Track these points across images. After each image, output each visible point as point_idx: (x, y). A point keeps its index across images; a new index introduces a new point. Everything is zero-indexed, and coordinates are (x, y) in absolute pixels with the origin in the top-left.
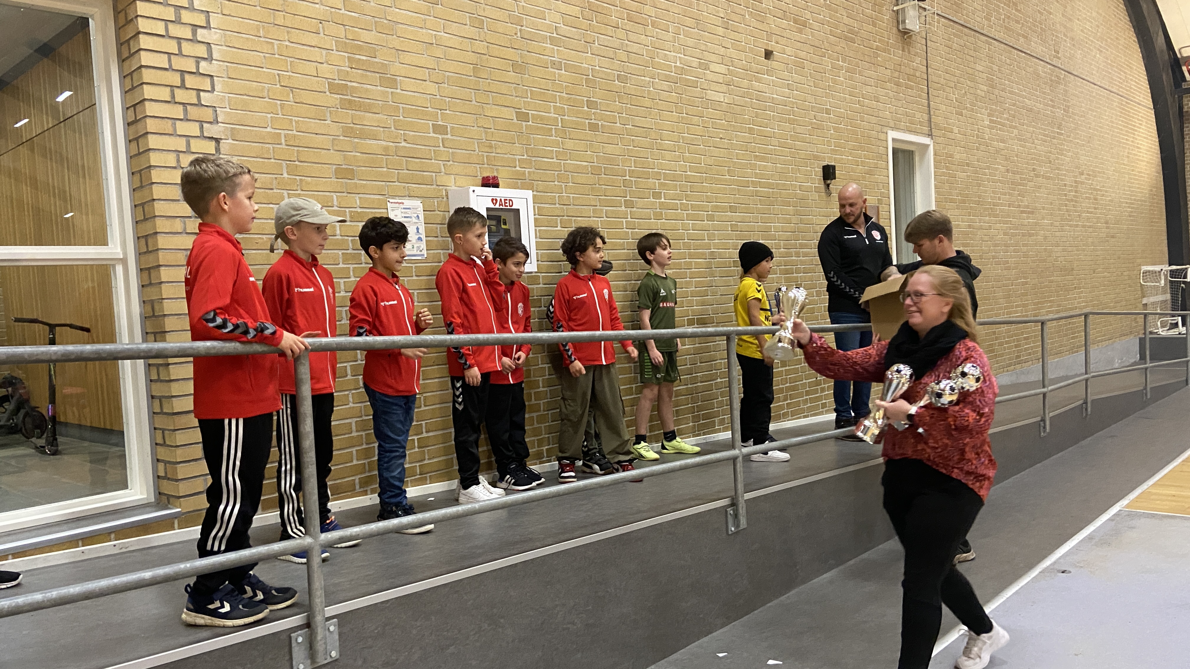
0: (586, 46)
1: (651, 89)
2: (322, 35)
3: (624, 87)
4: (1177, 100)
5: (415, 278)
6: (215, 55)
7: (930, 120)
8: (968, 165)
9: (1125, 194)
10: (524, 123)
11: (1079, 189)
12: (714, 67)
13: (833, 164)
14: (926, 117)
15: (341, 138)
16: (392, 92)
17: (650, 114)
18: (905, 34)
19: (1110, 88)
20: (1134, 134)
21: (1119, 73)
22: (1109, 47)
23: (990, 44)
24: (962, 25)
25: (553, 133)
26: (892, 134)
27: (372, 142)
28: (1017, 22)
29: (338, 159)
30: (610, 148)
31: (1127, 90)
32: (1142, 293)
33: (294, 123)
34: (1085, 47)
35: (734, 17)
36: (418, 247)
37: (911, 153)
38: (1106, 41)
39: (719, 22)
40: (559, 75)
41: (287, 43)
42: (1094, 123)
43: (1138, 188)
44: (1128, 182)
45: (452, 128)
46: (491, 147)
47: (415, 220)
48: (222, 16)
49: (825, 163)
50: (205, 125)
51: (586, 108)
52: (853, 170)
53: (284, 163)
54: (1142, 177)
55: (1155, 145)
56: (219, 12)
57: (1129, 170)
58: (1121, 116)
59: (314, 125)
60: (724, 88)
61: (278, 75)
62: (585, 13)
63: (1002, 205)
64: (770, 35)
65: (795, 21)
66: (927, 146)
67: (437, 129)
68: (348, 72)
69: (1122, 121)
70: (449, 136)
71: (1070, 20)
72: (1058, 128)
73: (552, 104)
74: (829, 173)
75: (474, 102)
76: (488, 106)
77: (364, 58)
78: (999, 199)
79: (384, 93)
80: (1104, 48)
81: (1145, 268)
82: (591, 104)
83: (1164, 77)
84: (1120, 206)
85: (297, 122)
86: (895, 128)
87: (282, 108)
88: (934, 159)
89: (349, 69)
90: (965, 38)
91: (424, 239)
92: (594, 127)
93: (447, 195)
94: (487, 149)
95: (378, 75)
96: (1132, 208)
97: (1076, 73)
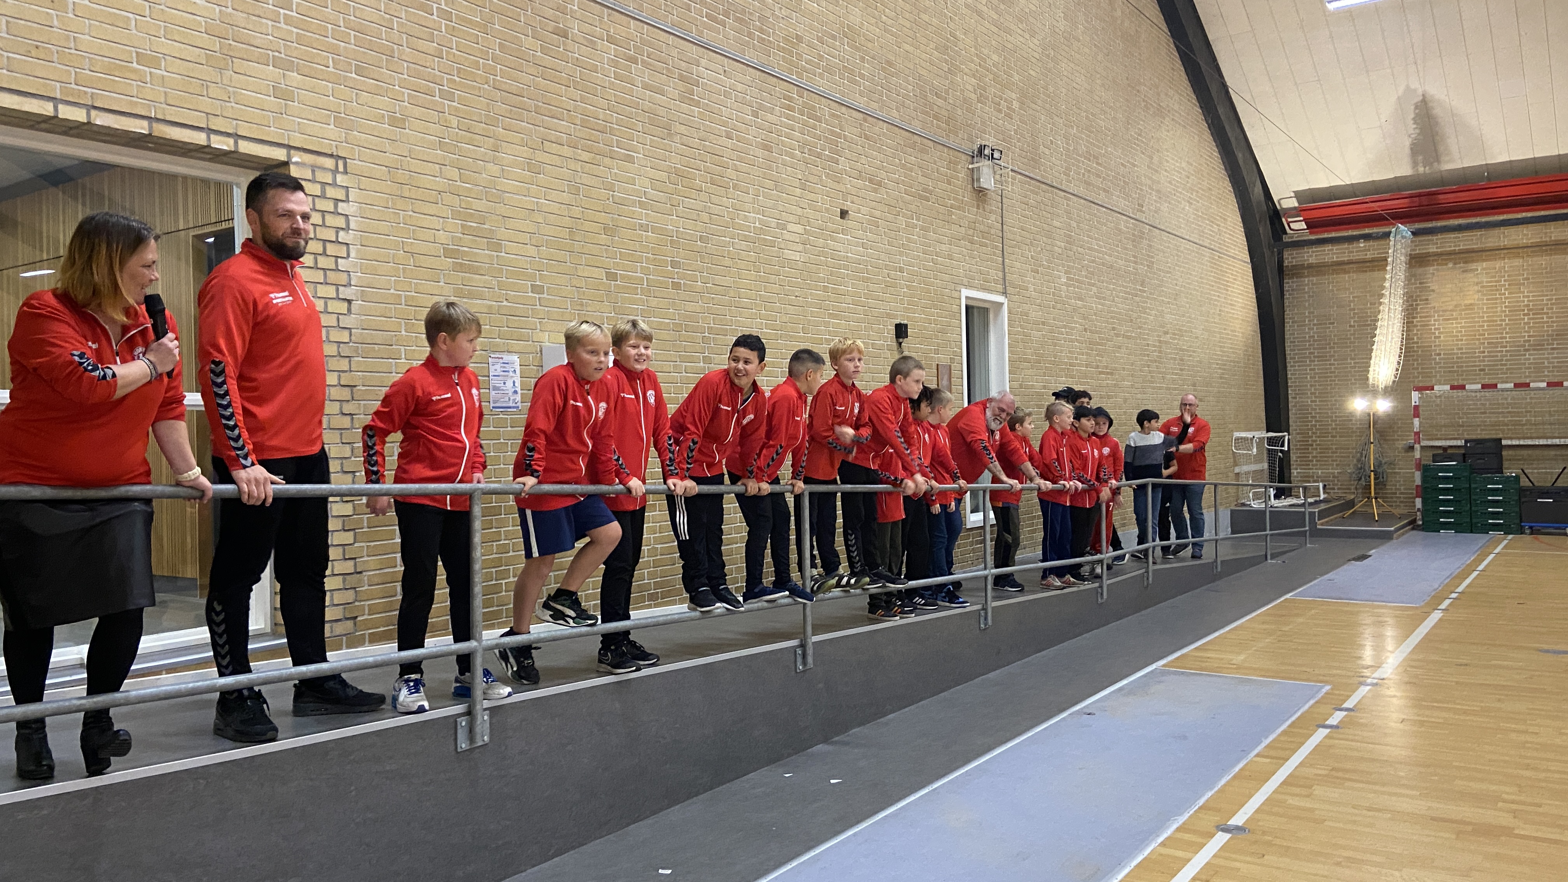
0: (671, 209)
1: (731, 248)
2: (440, 205)
3: (705, 247)
4: (1276, 254)
5: (509, 429)
6: (351, 227)
7: (1004, 279)
8: (1043, 323)
9: (1216, 355)
10: (613, 283)
11: (1164, 348)
12: (791, 227)
13: (905, 322)
14: (1000, 274)
16: (497, 256)
17: (729, 272)
18: (980, 193)
19: (1201, 242)
20: (1227, 290)
21: (1212, 226)
22: (1201, 198)
23: (1068, 199)
24: (1040, 181)
25: (639, 291)
26: (965, 293)
27: (478, 302)
28: (1098, 176)
30: (691, 306)
31: (1220, 244)
32: (1235, 461)
33: (413, 285)
34: (1173, 199)
35: (811, 178)
36: (514, 400)
37: (986, 310)
38: (1197, 192)
39: (797, 183)
40: (647, 237)
41: (411, 213)
42: (1181, 280)
43: (1231, 348)
44: (1220, 342)
45: (548, 288)
46: (582, 305)
47: (511, 374)
48: (358, 190)
49: (898, 321)
50: (341, 288)
51: (669, 268)
52: (925, 328)
53: (403, 321)
54: (1236, 336)
55: (1251, 302)
56: (356, 186)
57: (1221, 329)
58: (1212, 272)
59: (431, 287)
60: (800, 247)
61: (403, 242)
62: (672, 178)
63: (1079, 365)
64: (845, 195)
65: (871, 181)
66: (1002, 304)
67: (535, 289)
68: (460, 238)
69: (1214, 277)
70: (545, 296)
71: (1156, 171)
72: (1142, 285)
73: (639, 264)
74: (901, 331)
75: (568, 264)
76: (582, 267)
77: (475, 225)
78: (1076, 359)
79: (490, 256)
80: (1195, 200)
81: (1237, 434)
82: (674, 265)
83: (1261, 229)
84: (1209, 368)
85: (416, 284)
86: (969, 286)
87: (404, 272)
88: (1009, 317)
89: (461, 235)
90: (1042, 193)
91: (519, 392)
92: (676, 286)
93: (541, 351)
94: (579, 307)
95: (485, 240)
96: (1224, 369)
97: (1163, 228)
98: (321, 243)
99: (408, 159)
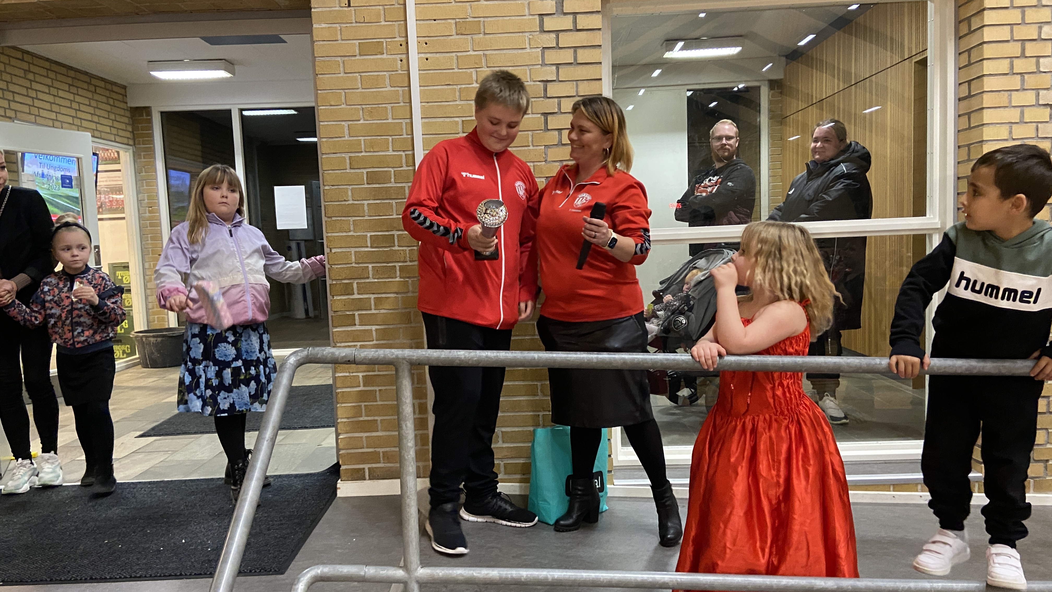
50: (1041, 92)
98: (1019, 44)
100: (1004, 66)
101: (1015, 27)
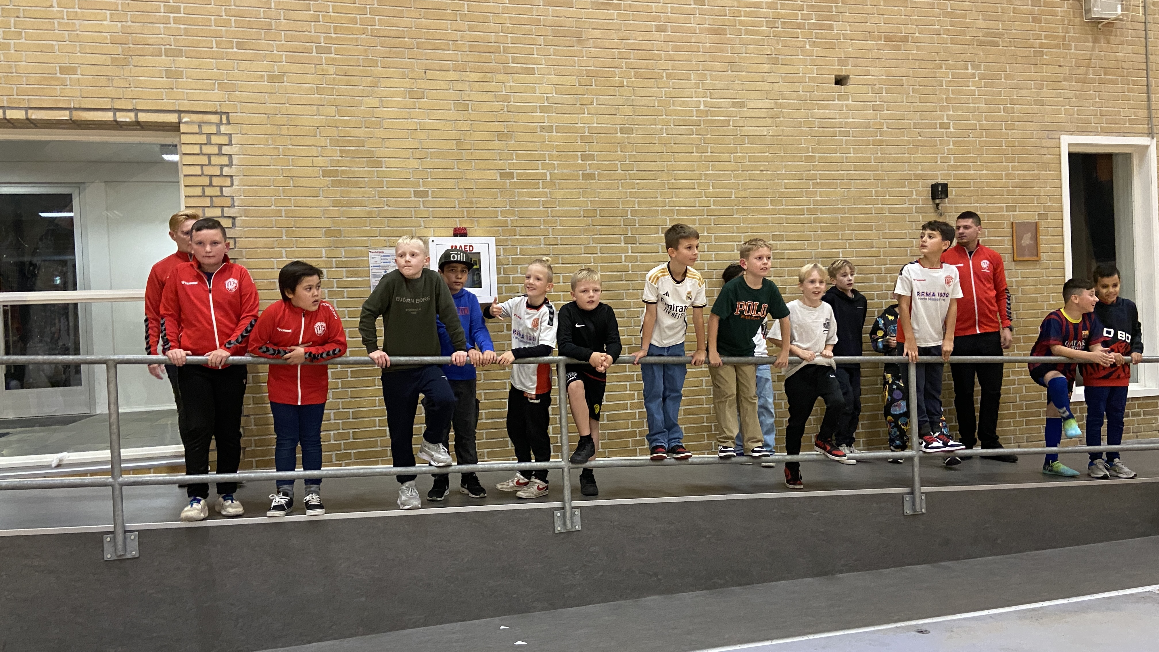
0: (581, 109)
1: (664, 135)
2: (318, 137)
3: (628, 138)
7: (1149, 117)
10: (508, 181)
14: (1141, 113)
15: (331, 208)
16: (377, 171)
17: (661, 157)
18: (1097, 24)
25: (541, 185)
26: (1069, 139)
27: (357, 209)
29: (328, 223)
30: (606, 193)
33: (293, 201)
35: (786, 50)
37: (1129, 156)
39: (763, 59)
40: (549, 137)
41: (290, 147)
45: (433, 192)
46: (471, 203)
48: (240, 135)
49: (932, 182)
50: (225, 209)
51: (580, 161)
52: (988, 185)
53: (283, 230)
56: (238, 132)
59: (310, 201)
60: (769, 121)
61: (282, 169)
62: (583, 80)
64: (844, 60)
65: (889, 39)
66: (1147, 146)
67: (418, 194)
68: (339, 160)
70: (430, 198)
73: (540, 162)
74: (939, 191)
75: (456, 169)
76: (471, 171)
77: (353, 148)
79: (369, 172)
82: (586, 157)
85: (295, 200)
86: (1076, 131)
87: (284, 192)
89: (339, 158)
94: (467, 205)
95: (365, 159)
98: (208, 178)
99: (287, 105)
100: (198, 191)
101: (204, 167)
